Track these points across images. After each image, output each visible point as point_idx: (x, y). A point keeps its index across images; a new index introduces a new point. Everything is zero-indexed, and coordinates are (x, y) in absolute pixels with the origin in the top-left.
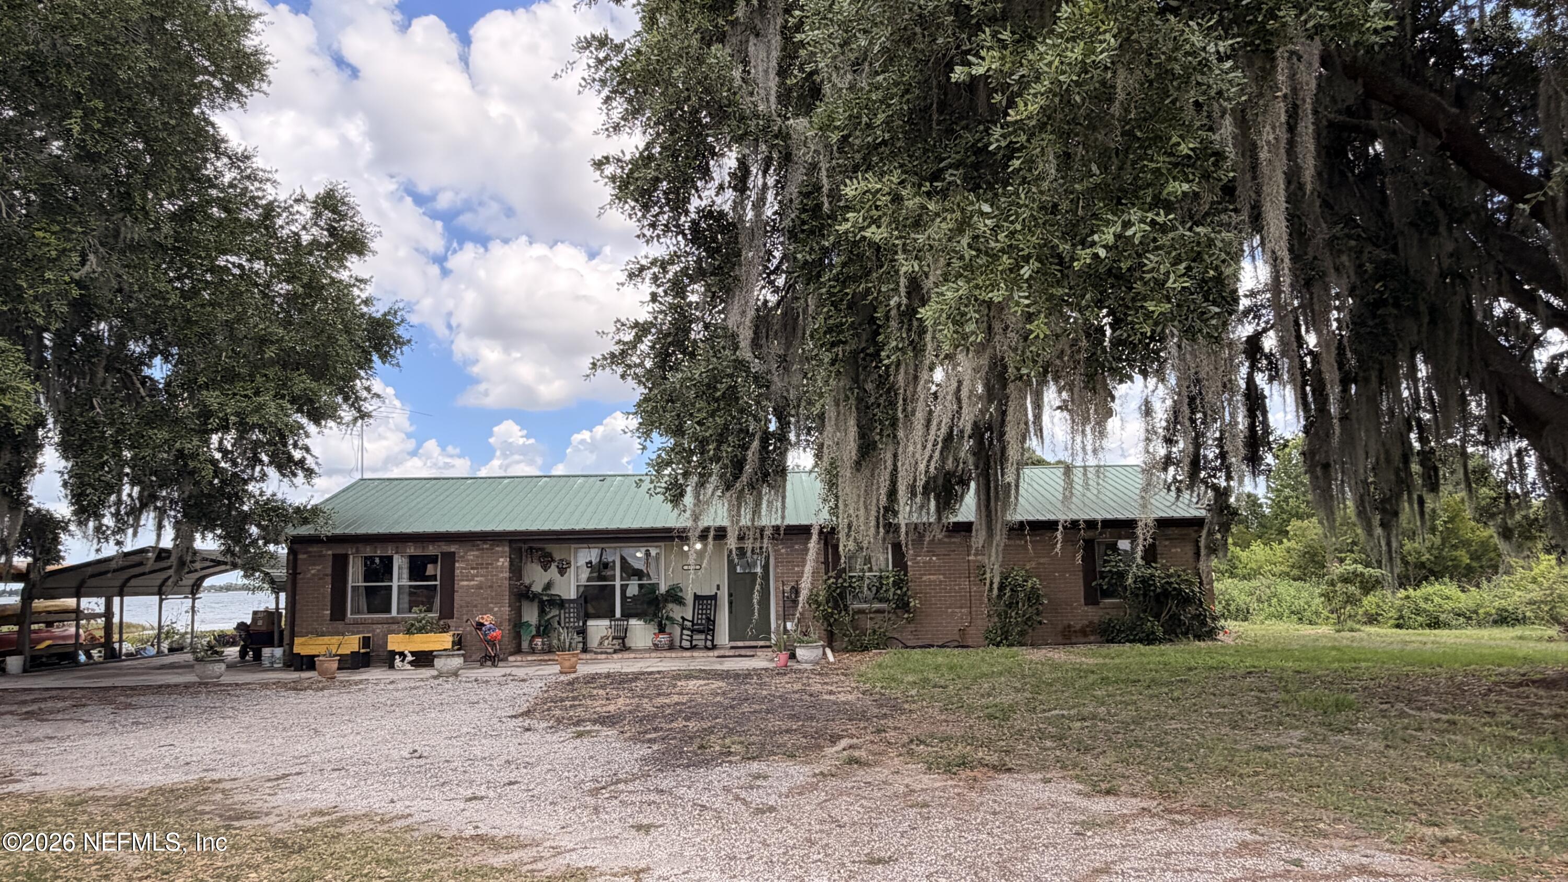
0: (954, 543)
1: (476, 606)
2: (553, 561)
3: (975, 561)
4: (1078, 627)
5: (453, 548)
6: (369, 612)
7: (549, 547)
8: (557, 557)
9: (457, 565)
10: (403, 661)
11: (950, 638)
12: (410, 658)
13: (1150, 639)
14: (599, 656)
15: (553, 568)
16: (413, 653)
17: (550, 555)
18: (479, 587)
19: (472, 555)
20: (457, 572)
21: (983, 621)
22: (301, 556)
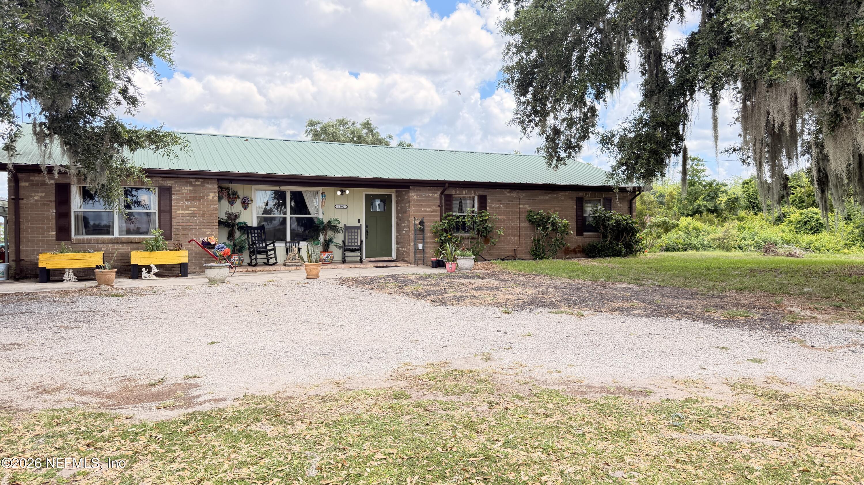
0: (512, 196)
1: (190, 230)
2: (239, 197)
3: (523, 208)
4: (572, 248)
5: (169, 183)
6: (87, 233)
7: (234, 187)
8: (241, 194)
9: (173, 197)
10: (149, 272)
11: (508, 254)
12: (155, 270)
13: (618, 254)
14: (291, 268)
15: (238, 203)
16: (156, 266)
17: (235, 193)
18: (193, 215)
19: (186, 189)
20: (174, 203)
21: (527, 245)
22: (22, 184)
